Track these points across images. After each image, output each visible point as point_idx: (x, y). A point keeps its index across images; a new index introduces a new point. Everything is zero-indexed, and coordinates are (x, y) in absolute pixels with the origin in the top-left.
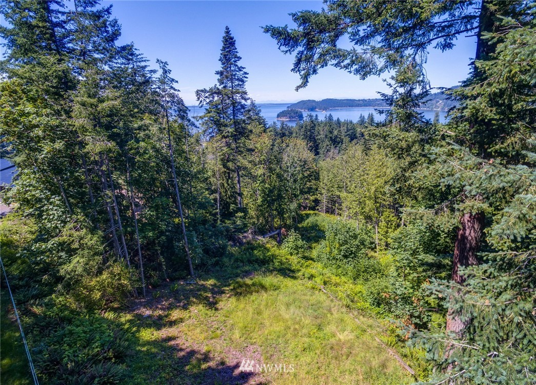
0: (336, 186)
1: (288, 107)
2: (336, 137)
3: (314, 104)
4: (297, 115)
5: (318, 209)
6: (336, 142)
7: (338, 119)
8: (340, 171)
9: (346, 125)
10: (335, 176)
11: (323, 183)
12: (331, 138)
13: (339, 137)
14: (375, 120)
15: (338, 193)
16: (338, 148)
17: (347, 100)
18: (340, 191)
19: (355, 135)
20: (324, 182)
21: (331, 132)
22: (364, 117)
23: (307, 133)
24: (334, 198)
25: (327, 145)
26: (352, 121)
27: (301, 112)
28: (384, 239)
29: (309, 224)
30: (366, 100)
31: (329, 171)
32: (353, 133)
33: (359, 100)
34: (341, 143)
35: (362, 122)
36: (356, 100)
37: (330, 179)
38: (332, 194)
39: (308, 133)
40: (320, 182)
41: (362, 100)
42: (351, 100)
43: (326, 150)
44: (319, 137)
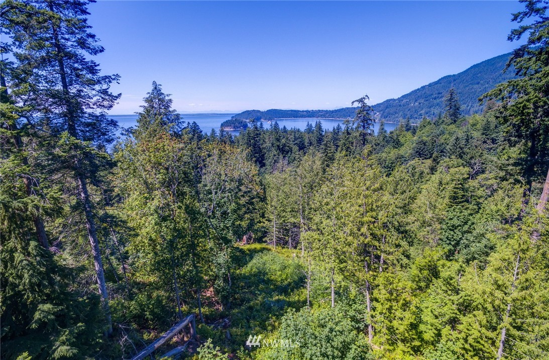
0: (289, 210)
1: (233, 117)
2: (284, 145)
3: (259, 114)
4: (242, 124)
5: (265, 242)
6: (284, 151)
7: (285, 127)
8: (294, 189)
9: (293, 134)
10: (287, 196)
11: (272, 206)
12: (278, 146)
13: (288, 145)
14: (322, 128)
15: (292, 220)
16: (287, 158)
17: (292, 111)
18: (294, 216)
19: (303, 144)
20: (273, 204)
21: (278, 140)
22: (311, 125)
23: (250, 141)
24: (287, 226)
25: (275, 155)
26: (299, 129)
27: (245, 122)
28: (386, 322)
29: (254, 270)
30: (309, 111)
31: (278, 189)
32: (301, 142)
33: (303, 111)
34: (290, 153)
35: (309, 130)
36: (300, 111)
37: (281, 201)
38: (284, 221)
39: (252, 141)
40: (267, 204)
41: (305, 111)
42: (295, 111)
43: (273, 161)
44: (264, 146)
